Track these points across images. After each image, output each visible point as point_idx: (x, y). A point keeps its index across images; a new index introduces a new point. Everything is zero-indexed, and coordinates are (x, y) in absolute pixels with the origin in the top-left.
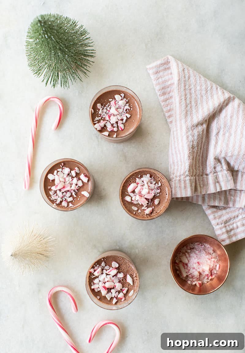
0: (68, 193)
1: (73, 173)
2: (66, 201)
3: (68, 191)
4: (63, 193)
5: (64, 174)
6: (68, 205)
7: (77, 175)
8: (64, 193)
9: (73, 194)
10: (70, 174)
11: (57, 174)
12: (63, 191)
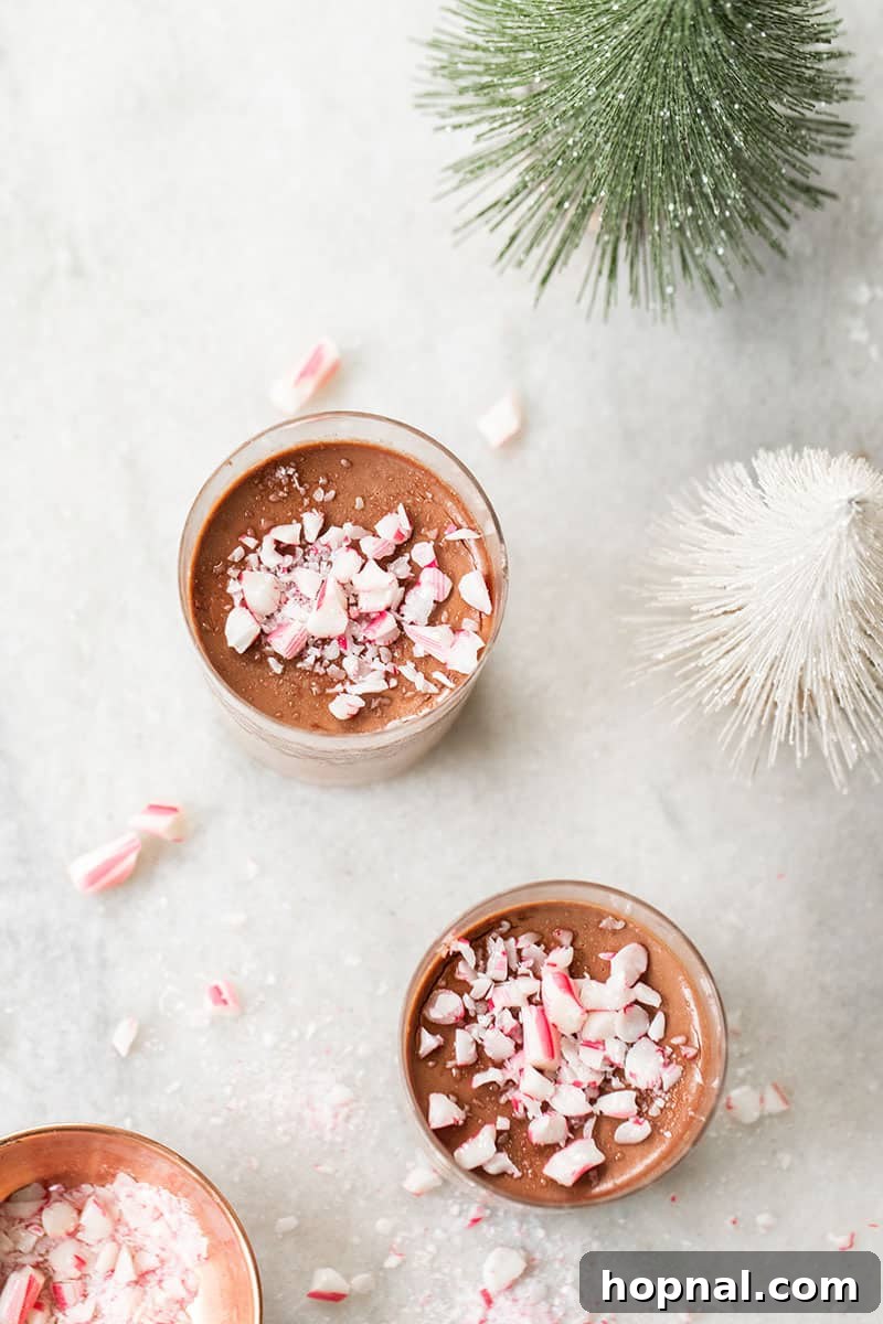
0: (509, 1045)
1: (617, 1103)
2: (461, 1023)
3: (519, 1047)
4: (515, 1012)
5: (631, 1045)
6: (434, 1028)
7: (604, 1127)
8: (516, 1017)
9: (493, 1075)
10: (615, 1082)
11: (637, 1002)
12: (529, 1016)
